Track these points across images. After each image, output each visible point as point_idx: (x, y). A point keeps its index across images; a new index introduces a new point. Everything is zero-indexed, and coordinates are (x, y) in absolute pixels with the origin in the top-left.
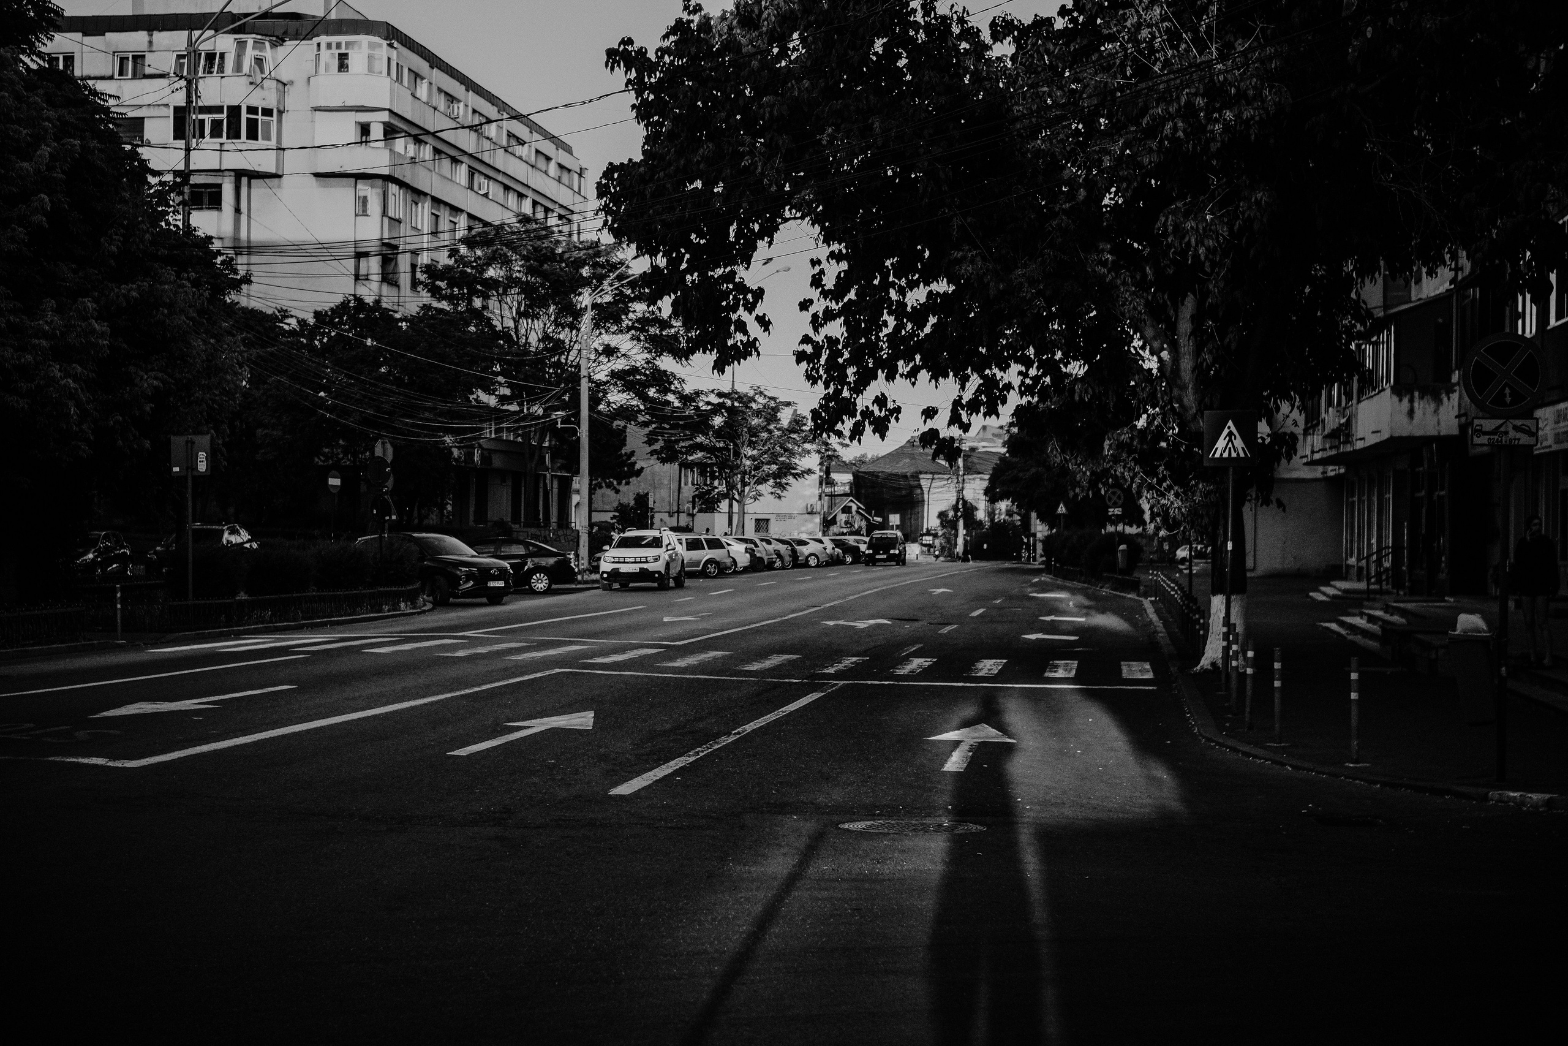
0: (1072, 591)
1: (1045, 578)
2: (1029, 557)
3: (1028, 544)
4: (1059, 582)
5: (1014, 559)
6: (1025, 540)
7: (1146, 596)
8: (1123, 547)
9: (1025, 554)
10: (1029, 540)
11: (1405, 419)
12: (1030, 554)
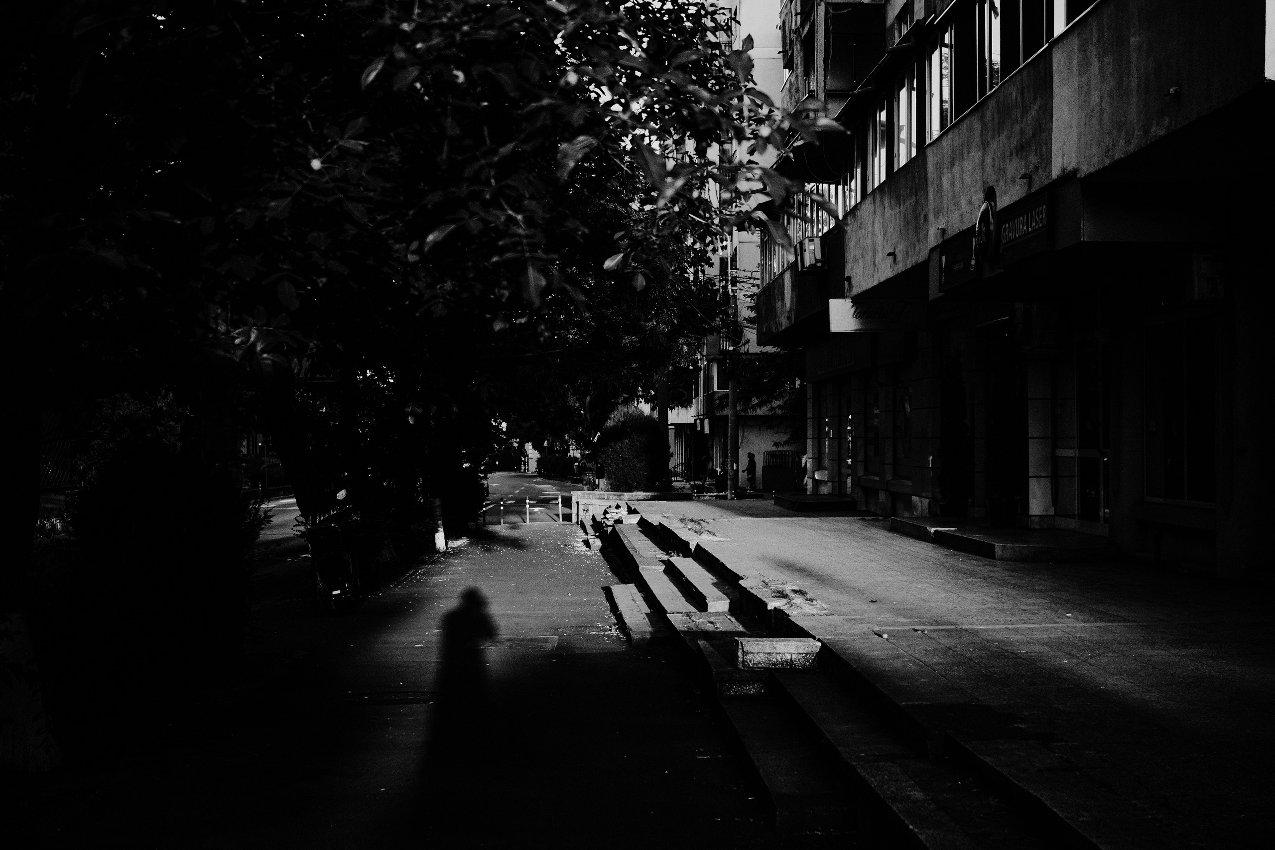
0: (553, 485)
1: (539, 479)
2: (525, 469)
3: (524, 462)
4: (547, 481)
5: (515, 471)
6: (523, 459)
7: (586, 485)
8: (576, 464)
9: (523, 467)
10: (525, 459)
11: (677, 417)
12: (525, 467)
